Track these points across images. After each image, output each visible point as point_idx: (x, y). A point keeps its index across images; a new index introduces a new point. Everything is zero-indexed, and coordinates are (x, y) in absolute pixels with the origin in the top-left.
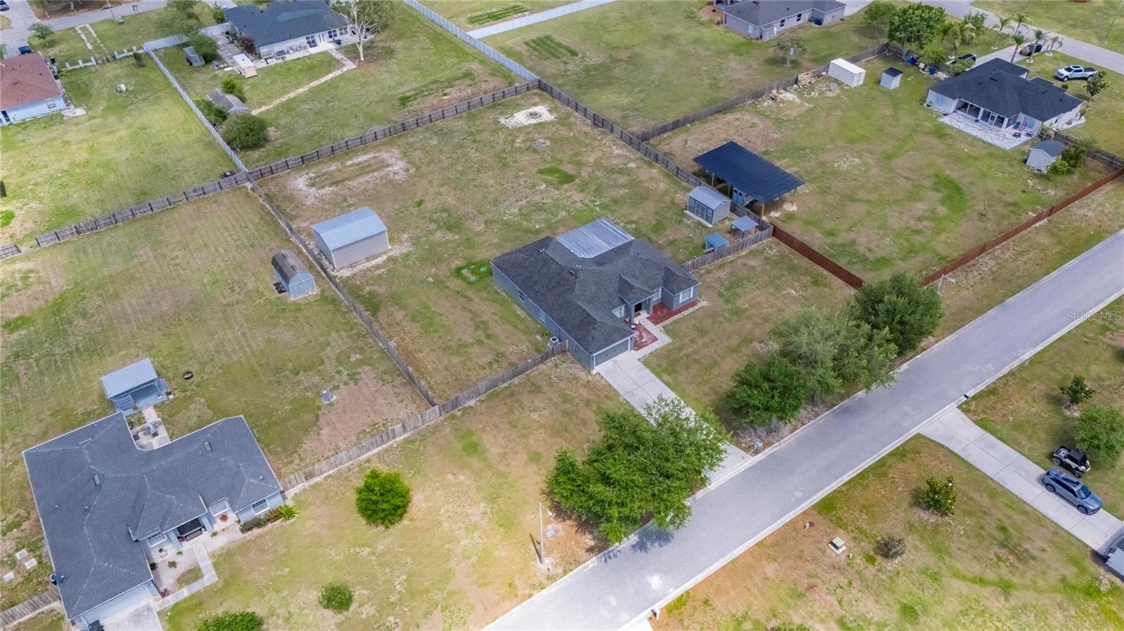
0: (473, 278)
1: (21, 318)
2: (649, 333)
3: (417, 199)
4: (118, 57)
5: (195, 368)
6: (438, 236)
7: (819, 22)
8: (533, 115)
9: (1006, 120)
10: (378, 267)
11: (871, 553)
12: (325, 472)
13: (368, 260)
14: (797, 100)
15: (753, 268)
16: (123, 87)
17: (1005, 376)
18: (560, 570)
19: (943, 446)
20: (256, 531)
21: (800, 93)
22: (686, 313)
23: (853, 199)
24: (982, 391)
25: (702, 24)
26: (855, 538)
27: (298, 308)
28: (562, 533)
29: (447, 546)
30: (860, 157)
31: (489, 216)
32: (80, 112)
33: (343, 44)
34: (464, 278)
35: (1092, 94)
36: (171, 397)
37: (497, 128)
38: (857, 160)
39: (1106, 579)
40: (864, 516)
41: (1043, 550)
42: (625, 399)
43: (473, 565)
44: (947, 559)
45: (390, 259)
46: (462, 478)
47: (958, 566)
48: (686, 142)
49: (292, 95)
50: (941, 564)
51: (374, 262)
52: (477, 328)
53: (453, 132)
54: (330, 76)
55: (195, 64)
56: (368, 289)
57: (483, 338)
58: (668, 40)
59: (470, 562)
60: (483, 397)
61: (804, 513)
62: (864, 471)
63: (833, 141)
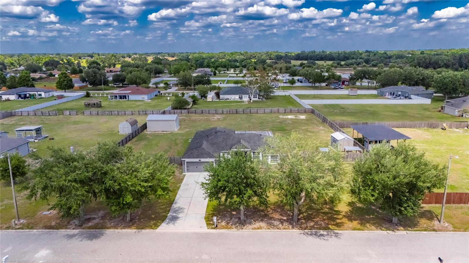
4: (180, 95)
10: (162, 133)
27: (117, 135)
28: (50, 216)
32: (150, 101)
42: (180, 185)
45: (171, 133)
56: (148, 137)
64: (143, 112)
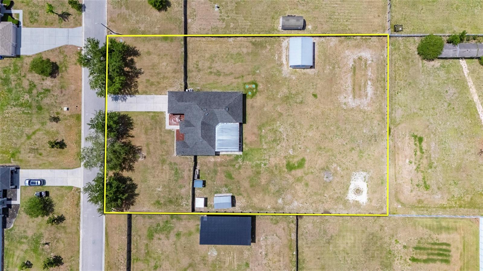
0: (247, 86)
2: (175, 125)
3: (319, 96)
6: (285, 90)
8: (359, 191)
10: (280, 57)
11: (59, 115)
15: (181, 188)
17: (80, 216)
19: (72, 168)
23: (191, 265)
24: (80, 202)
26: (65, 115)
29: (137, 12)
31: (285, 117)
34: (249, 83)
37: (358, 166)
40: (69, 124)
41: (29, 157)
42: (152, 95)
43: (126, 16)
44: (44, 132)
46: (156, 29)
47: (41, 132)
50: (44, 129)
52: (218, 71)
57: (212, 70)
59: (128, 15)
61: (81, 110)
62: (81, 138)
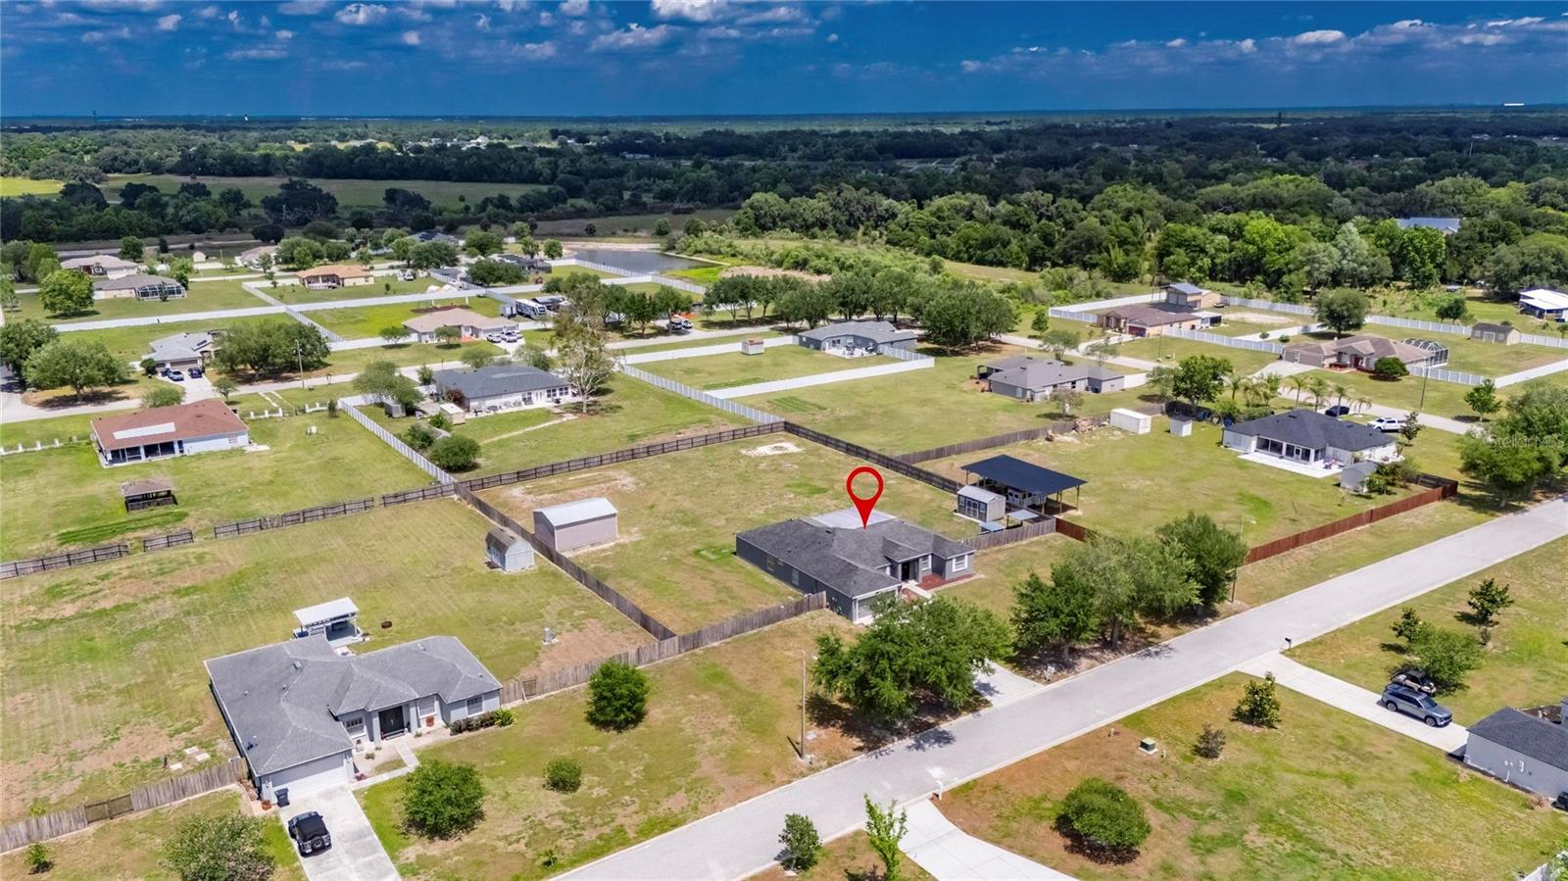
0: (713, 557)
1: (193, 587)
3: (649, 504)
4: (308, 410)
5: (394, 620)
6: (673, 529)
7: (1097, 391)
8: (781, 448)
9: (1313, 452)
10: (605, 550)
12: (547, 691)
13: (592, 545)
14: (1076, 441)
15: (1035, 553)
16: (314, 429)
17: (1332, 632)
18: (825, 763)
20: (466, 734)
21: (1080, 438)
22: (960, 582)
23: (1146, 508)
24: (1307, 642)
25: (965, 392)
26: (1168, 743)
27: (513, 579)
28: (824, 737)
29: (690, 745)
30: (1152, 480)
31: (730, 516)
32: (264, 448)
33: (562, 403)
34: (703, 557)
35: (1410, 438)
36: (367, 639)
37: (738, 456)
38: (1149, 482)
39: (1464, 774)
40: (1178, 728)
41: (1389, 753)
43: (722, 760)
44: (1277, 758)
45: (617, 545)
46: (706, 697)
47: (1291, 763)
48: (952, 465)
49: (504, 436)
50: (1270, 762)
51: (600, 547)
52: (719, 591)
53: (688, 459)
54: (547, 424)
55: (395, 415)
56: (593, 566)
57: (726, 598)
58: (925, 402)
59: (717, 757)
60: (728, 640)
61: (1109, 726)
62: (1175, 697)
63: (1119, 469)
64: (396, 496)
